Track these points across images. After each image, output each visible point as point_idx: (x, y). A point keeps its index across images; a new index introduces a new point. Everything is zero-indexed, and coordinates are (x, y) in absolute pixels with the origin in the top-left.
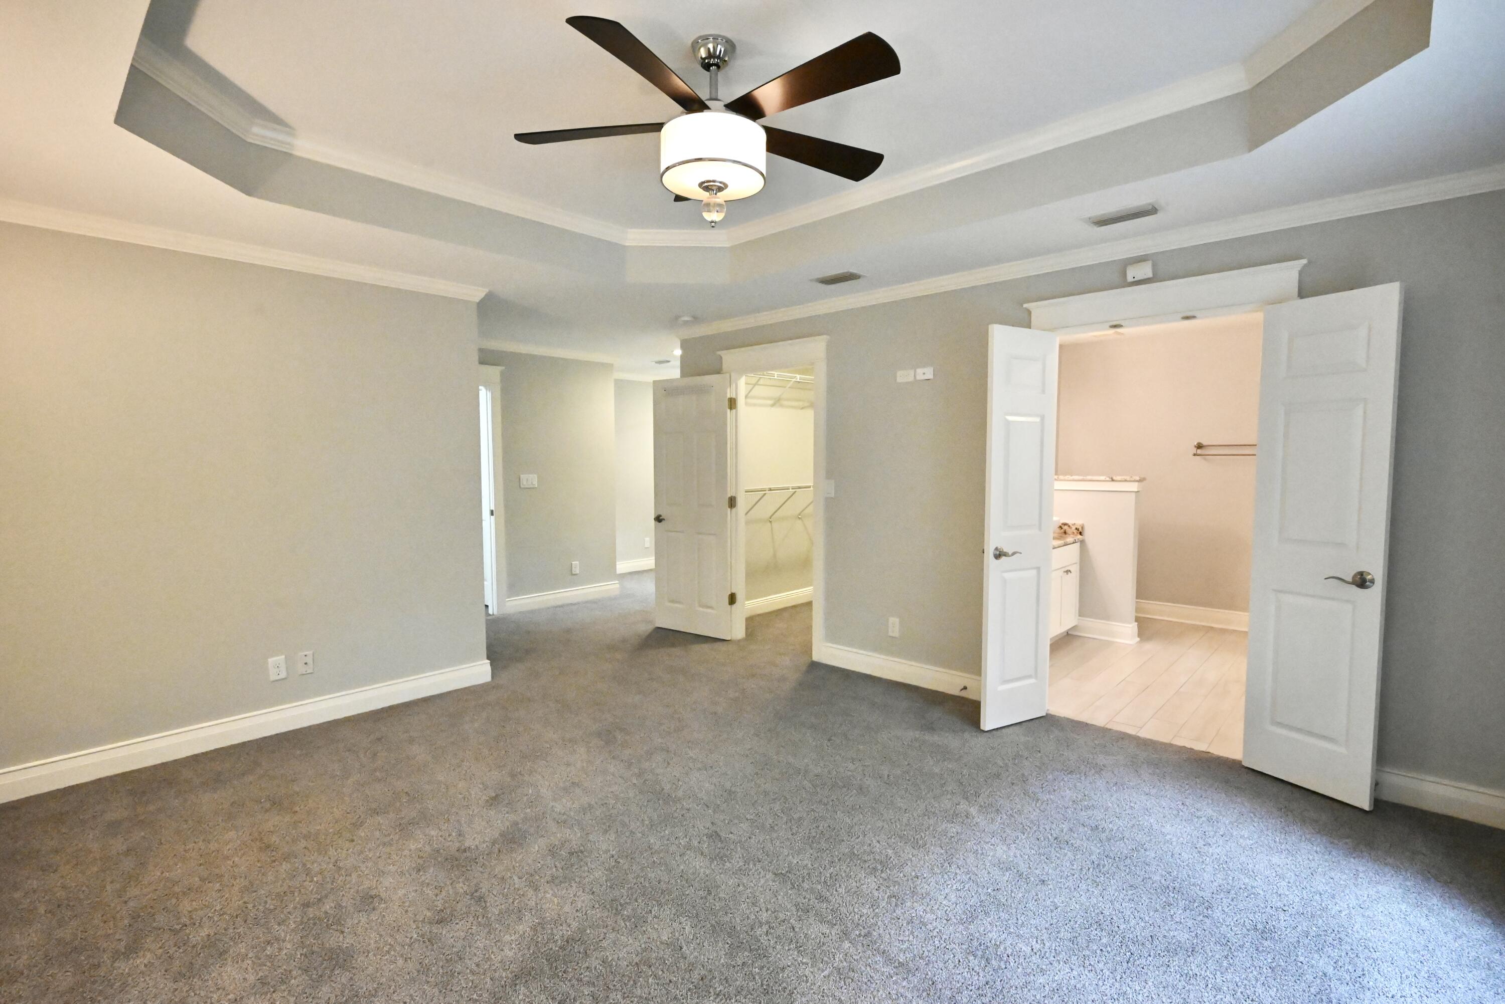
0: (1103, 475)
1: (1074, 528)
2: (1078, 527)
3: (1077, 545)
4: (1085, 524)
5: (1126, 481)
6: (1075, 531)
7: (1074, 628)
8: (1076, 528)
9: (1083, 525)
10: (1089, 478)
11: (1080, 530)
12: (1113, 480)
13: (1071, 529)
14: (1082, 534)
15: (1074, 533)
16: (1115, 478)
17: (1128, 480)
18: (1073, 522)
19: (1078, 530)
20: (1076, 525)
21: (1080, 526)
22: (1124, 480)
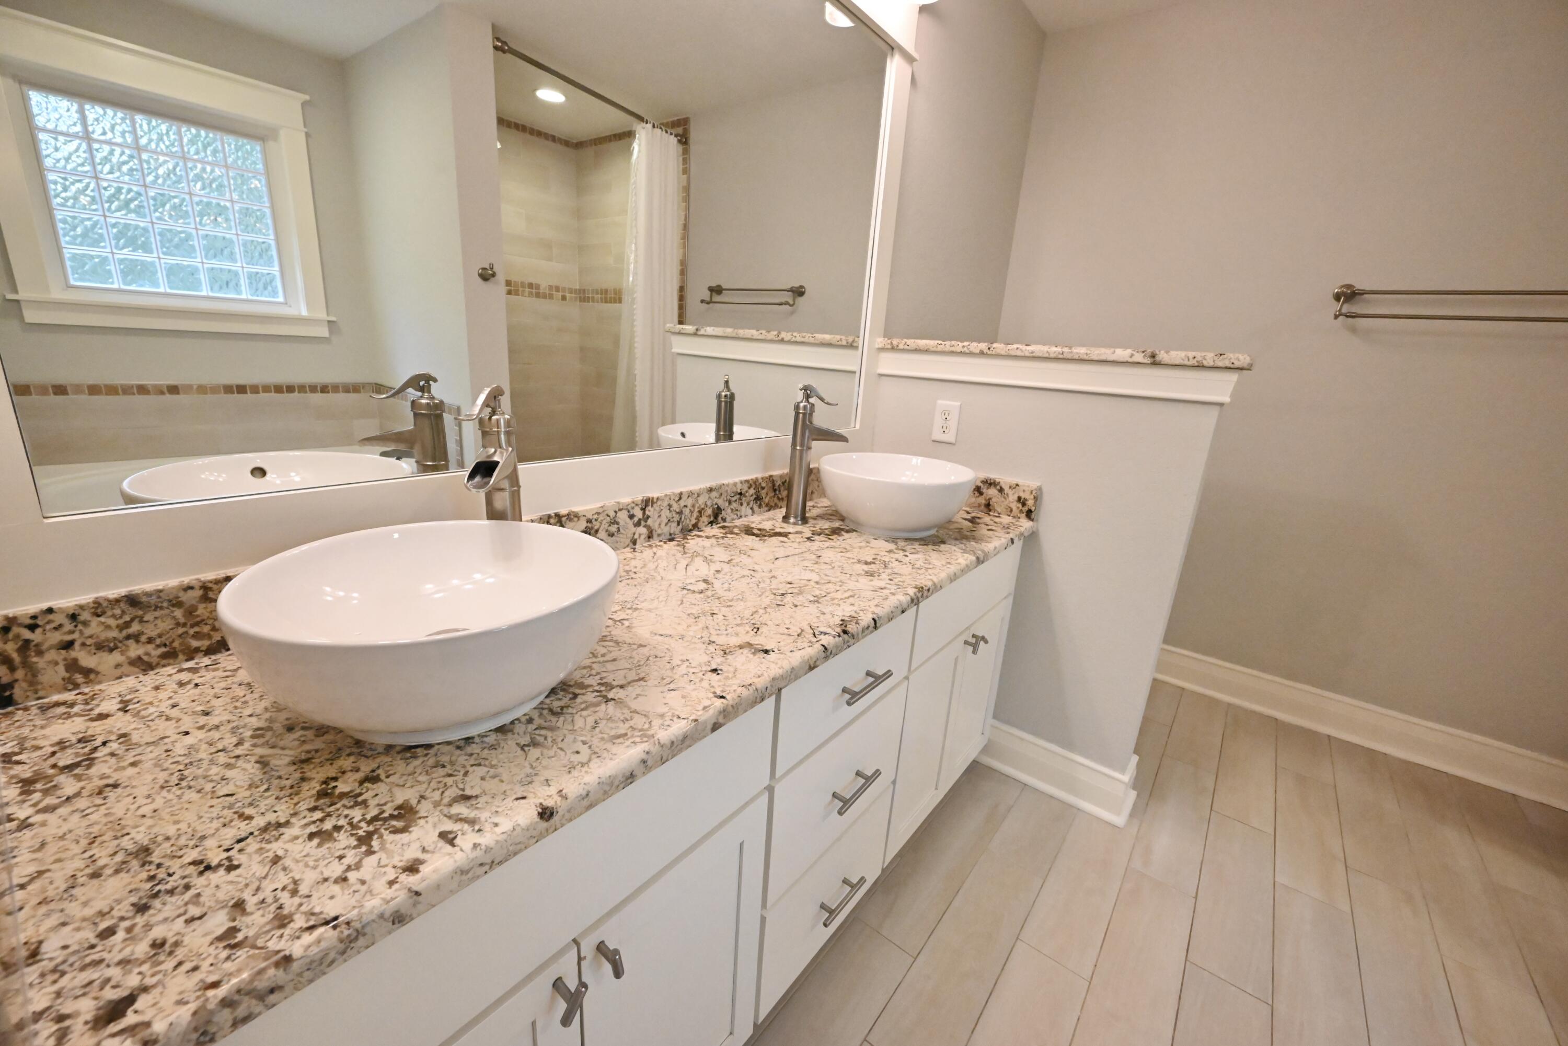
0: (1125, 347)
1: (1013, 497)
2: (1023, 496)
3: (1016, 547)
4: (1045, 490)
5: (1201, 367)
6: (1015, 506)
7: (987, 748)
8: (1019, 498)
9: (1040, 489)
11: (1030, 503)
12: (1154, 362)
13: (1005, 498)
14: (1033, 516)
15: (1011, 511)
16: (1163, 356)
17: (1211, 364)
18: (1013, 480)
19: (1024, 504)
20: (1022, 488)
21: (1031, 492)
22: (1197, 364)
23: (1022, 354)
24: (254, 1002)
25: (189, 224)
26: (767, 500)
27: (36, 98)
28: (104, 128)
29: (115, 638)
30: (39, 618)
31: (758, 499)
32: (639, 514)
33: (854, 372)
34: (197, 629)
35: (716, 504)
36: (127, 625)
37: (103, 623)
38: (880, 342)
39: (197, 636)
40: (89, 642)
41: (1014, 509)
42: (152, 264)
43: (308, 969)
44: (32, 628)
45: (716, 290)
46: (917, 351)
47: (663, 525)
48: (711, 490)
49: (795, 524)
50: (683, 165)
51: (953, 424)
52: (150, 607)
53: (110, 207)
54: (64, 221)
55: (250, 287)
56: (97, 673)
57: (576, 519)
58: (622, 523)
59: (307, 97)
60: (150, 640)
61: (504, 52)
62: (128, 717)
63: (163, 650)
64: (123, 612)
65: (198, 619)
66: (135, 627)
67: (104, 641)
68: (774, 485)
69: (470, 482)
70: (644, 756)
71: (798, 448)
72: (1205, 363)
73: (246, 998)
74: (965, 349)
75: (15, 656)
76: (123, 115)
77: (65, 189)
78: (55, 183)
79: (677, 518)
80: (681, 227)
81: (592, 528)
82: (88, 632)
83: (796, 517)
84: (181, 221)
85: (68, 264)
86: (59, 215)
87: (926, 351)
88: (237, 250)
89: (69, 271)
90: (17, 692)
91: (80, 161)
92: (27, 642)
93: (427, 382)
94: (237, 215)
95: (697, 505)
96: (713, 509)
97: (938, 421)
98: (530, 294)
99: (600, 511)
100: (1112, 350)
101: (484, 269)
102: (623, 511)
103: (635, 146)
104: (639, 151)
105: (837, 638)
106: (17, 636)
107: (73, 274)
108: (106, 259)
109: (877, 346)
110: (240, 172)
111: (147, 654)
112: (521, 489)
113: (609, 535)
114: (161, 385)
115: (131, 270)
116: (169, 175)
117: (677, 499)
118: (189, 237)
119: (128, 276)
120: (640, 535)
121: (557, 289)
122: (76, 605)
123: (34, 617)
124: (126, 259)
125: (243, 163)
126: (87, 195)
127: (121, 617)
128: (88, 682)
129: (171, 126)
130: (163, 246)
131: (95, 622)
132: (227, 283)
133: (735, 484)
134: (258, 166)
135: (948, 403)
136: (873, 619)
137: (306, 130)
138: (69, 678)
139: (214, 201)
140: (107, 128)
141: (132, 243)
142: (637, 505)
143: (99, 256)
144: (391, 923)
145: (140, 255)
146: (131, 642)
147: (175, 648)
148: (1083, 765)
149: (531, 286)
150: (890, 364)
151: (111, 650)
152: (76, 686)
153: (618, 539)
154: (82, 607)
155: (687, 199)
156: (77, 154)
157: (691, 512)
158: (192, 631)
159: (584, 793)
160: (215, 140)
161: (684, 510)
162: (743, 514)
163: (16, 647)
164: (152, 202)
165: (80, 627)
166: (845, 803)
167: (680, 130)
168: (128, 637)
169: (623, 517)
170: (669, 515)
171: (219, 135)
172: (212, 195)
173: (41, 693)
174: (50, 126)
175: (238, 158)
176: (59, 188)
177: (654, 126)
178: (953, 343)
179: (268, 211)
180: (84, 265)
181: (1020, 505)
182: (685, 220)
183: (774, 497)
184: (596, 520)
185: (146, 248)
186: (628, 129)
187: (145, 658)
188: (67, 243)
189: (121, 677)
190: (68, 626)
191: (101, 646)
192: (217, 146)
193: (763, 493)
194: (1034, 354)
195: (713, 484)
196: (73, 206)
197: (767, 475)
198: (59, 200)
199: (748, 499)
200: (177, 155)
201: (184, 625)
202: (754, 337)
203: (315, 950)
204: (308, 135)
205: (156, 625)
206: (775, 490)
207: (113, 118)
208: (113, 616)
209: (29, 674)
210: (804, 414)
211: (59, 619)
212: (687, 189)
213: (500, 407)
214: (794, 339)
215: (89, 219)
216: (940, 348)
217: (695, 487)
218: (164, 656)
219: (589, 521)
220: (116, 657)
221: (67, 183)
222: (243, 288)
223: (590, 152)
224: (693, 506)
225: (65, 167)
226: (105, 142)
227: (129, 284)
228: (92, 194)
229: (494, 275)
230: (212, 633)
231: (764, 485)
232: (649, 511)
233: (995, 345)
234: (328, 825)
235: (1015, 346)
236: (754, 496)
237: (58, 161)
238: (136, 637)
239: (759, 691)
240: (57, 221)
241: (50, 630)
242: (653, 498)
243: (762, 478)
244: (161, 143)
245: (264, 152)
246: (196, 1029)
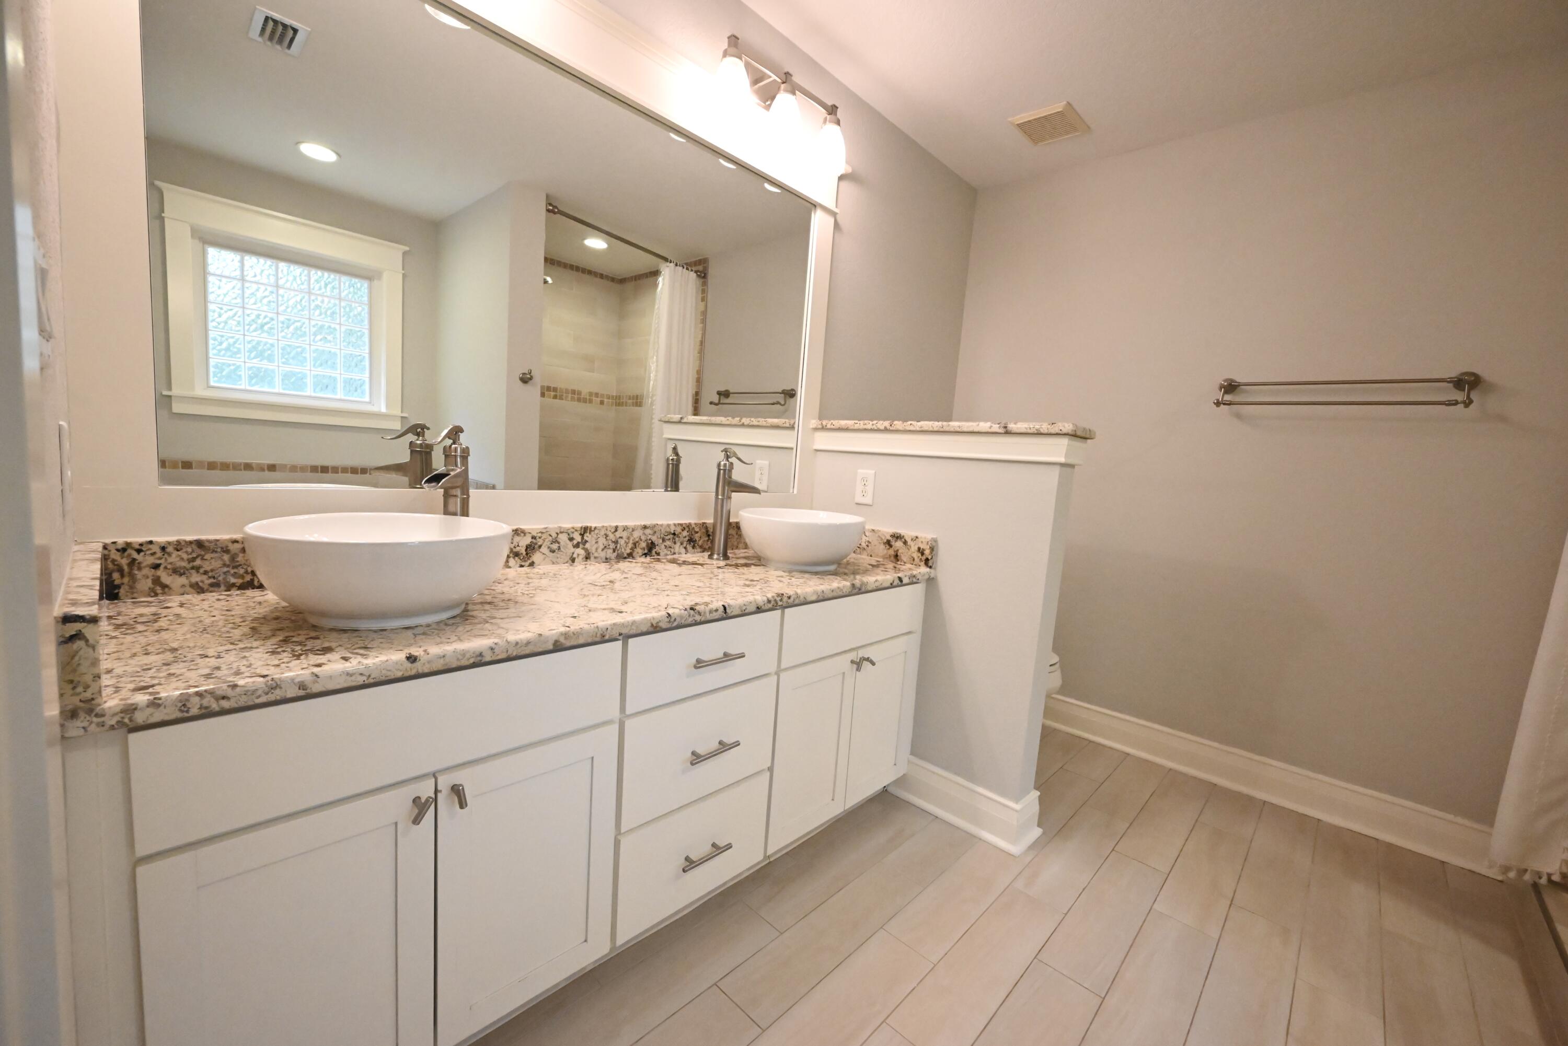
0: (986, 421)
1: (914, 548)
2: (923, 546)
3: (919, 589)
4: (939, 541)
5: (1039, 434)
6: (916, 555)
7: (901, 781)
8: (919, 549)
9: (935, 541)
10: (954, 425)
11: (927, 552)
12: (1008, 433)
13: (909, 549)
14: (930, 564)
15: (914, 560)
16: (1012, 427)
17: (1046, 431)
18: (914, 534)
19: (923, 554)
20: (920, 540)
21: (928, 544)
22: (1036, 432)
23: (914, 429)
24: (213, 700)
25: (305, 341)
26: (700, 543)
27: (212, 252)
28: (255, 273)
29: (185, 567)
30: (144, 546)
31: (691, 540)
32: (578, 538)
33: (792, 449)
34: (236, 570)
35: (650, 539)
36: (194, 559)
37: (180, 556)
38: (814, 423)
39: (235, 575)
40: (169, 566)
41: (916, 558)
42: (273, 371)
43: (245, 694)
44: (139, 551)
45: (725, 394)
46: (840, 429)
47: (600, 550)
48: (645, 527)
49: (718, 559)
50: (702, 294)
51: (870, 489)
52: (209, 550)
53: (249, 328)
54: (215, 339)
55: (344, 389)
56: (170, 588)
57: (522, 534)
58: (562, 543)
59: (407, 248)
60: (206, 573)
61: (555, 213)
62: (183, 609)
63: (212, 580)
64: (193, 551)
65: (238, 564)
66: (198, 562)
67: (177, 568)
68: (707, 531)
69: (427, 484)
70: (494, 646)
71: (720, 497)
72: (1042, 431)
73: (209, 696)
74: (874, 426)
75: (126, 568)
76: (271, 264)
77: (220, 316)
78: (214, 311)
79: (612, 546)
80: (698, 344)
81: (536, 544)
82: (170, 560)
83: (718, 554)
84: (301, 339)
85: (212, 370)
86: (211, 334)
87: (847, 430)
88: (338, 361)
89: (211, 374)
90: (122, 592)
91: (234, 296)
92: (134, 560)
93: (423, 429)
94: (342, 335)
95: (632, 538)
96: (648, 543)
97: (859, 488)
98: (573, 399)
99: (544, 531)
100: (977, 423)
101: (524, 374)
102: (564, 534)
103: (660, 279)
104: (663, 284)
105: (683, 611)
106: (129, 555)
107: (214, 377)
108: (239, 367)
109: (811, 427)
110: (349, 303)
111: (202, 582)
112: (471, 499)
113: (550, 551)
114: (264, 464)
115: (256, 375)
116: (296, 306)
117: (613, 530)
118: (303, 350)
119: (252, 379)
120: (578, 555)
121: (597, 395)
122: (167, 541)
123: (141, 545)
124: (254, 367)
125: (353, 296)
126: (234, 320)
127: (191, 554)
128: (164, 593)
129: (303, 271)
130: (283, 357)
131: (175, 553)
132: (327, 386)
133: (669, 526)
134: (363, 299)
135: (866, 471)
136: (723, 606)
137: (403, 272)
138: (153, 588)
139: (327, 324)
140: (258, 272)
141: (260, 355)
142: (576, 530)
143: (234, 365)
144: (298, 688)
145: (265, 364)
146: (193, 571)
147: (219, 581)
148: (985, 796)
149: (573, 392)
150: (823, 441)
151: (181, 575)
152: (156, 595)
153: (558, 556)
154: (169, 543)
155: (704, 321)
156: (233, 291)
157: (627, 543)
158: (232, 571)
159: (442, 654)
160: (335, 279)
161: (619, 540)
162: (677, 551)
163: (128, 562)
164: (280, 325)
165: (166, 556)
166: (697, 759)
167: (700, 268)
168: (193, 568)
169: (563, 538)
170: (605, 543)
171: (338, 276)
172: (325, 320)
173: (135, 595)
174: (218, 272)
175: (350, 293)
176: (216, 315)
177: (676, 265)
178: (866, 422)
179: (367, 332)
180: (223, 370)
181: (920, 555)
182: (702, 338)
183: (708, 541)
184: (540, 538)
185: (270, 359)
186: (655, 270)
187: (201, 584)
188: (214, 355)
189: (183, 594)
190: (159, 554)
191: (176, 571)
192: (335, 284)
193: (697, 537)
194: (922, 429)
195: (648, 523)
196: (223, 328)
197: (701, 522)
198: (214, 324)
199: (682, 539)
200: (305, 291)
201: (228, 566)
202: (723, 423)
203: (251, 685)
204: (404, 276)
205: (210, 563)
206: (709, 536)
207: (263, 265)
208: (186, 552)
209: (131, 581)
210: (725, 470)
211: (156, 549)
212: (704, 313)
213: (459, 440)
214: (751, 423)
215: (233, 337)
216: (856, 426)
217: (631, 523)
218: (212, 585)
219: (534, 538)
220: (183, 580)
221: (222, 311)
222: (339, 390)
223: (630, 286)
224: (628, 538)
225: (223, 301)
226: (255, 282)
227: (253, 385)
228: (238, 319)
229: (531, 378)
230: (245, 575)
231: (697, 529)
232: (587, 536)
233: (896, 422)
234: (279, 650)
235: (910, 422)
236: (687, 538)
237: (219, 296)
238: (197, 569)
239: (600, 629)
240: (210, 339)
241: (148, 555)
242: (591, 527)
243: (695, 524)
244: (294, 282)
245: (370, 289)
246: (180, 701)
